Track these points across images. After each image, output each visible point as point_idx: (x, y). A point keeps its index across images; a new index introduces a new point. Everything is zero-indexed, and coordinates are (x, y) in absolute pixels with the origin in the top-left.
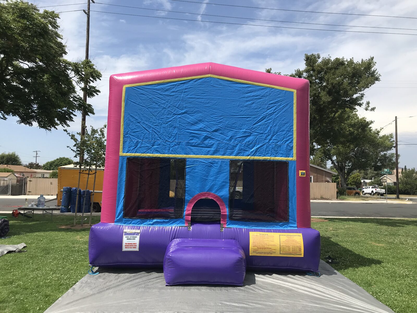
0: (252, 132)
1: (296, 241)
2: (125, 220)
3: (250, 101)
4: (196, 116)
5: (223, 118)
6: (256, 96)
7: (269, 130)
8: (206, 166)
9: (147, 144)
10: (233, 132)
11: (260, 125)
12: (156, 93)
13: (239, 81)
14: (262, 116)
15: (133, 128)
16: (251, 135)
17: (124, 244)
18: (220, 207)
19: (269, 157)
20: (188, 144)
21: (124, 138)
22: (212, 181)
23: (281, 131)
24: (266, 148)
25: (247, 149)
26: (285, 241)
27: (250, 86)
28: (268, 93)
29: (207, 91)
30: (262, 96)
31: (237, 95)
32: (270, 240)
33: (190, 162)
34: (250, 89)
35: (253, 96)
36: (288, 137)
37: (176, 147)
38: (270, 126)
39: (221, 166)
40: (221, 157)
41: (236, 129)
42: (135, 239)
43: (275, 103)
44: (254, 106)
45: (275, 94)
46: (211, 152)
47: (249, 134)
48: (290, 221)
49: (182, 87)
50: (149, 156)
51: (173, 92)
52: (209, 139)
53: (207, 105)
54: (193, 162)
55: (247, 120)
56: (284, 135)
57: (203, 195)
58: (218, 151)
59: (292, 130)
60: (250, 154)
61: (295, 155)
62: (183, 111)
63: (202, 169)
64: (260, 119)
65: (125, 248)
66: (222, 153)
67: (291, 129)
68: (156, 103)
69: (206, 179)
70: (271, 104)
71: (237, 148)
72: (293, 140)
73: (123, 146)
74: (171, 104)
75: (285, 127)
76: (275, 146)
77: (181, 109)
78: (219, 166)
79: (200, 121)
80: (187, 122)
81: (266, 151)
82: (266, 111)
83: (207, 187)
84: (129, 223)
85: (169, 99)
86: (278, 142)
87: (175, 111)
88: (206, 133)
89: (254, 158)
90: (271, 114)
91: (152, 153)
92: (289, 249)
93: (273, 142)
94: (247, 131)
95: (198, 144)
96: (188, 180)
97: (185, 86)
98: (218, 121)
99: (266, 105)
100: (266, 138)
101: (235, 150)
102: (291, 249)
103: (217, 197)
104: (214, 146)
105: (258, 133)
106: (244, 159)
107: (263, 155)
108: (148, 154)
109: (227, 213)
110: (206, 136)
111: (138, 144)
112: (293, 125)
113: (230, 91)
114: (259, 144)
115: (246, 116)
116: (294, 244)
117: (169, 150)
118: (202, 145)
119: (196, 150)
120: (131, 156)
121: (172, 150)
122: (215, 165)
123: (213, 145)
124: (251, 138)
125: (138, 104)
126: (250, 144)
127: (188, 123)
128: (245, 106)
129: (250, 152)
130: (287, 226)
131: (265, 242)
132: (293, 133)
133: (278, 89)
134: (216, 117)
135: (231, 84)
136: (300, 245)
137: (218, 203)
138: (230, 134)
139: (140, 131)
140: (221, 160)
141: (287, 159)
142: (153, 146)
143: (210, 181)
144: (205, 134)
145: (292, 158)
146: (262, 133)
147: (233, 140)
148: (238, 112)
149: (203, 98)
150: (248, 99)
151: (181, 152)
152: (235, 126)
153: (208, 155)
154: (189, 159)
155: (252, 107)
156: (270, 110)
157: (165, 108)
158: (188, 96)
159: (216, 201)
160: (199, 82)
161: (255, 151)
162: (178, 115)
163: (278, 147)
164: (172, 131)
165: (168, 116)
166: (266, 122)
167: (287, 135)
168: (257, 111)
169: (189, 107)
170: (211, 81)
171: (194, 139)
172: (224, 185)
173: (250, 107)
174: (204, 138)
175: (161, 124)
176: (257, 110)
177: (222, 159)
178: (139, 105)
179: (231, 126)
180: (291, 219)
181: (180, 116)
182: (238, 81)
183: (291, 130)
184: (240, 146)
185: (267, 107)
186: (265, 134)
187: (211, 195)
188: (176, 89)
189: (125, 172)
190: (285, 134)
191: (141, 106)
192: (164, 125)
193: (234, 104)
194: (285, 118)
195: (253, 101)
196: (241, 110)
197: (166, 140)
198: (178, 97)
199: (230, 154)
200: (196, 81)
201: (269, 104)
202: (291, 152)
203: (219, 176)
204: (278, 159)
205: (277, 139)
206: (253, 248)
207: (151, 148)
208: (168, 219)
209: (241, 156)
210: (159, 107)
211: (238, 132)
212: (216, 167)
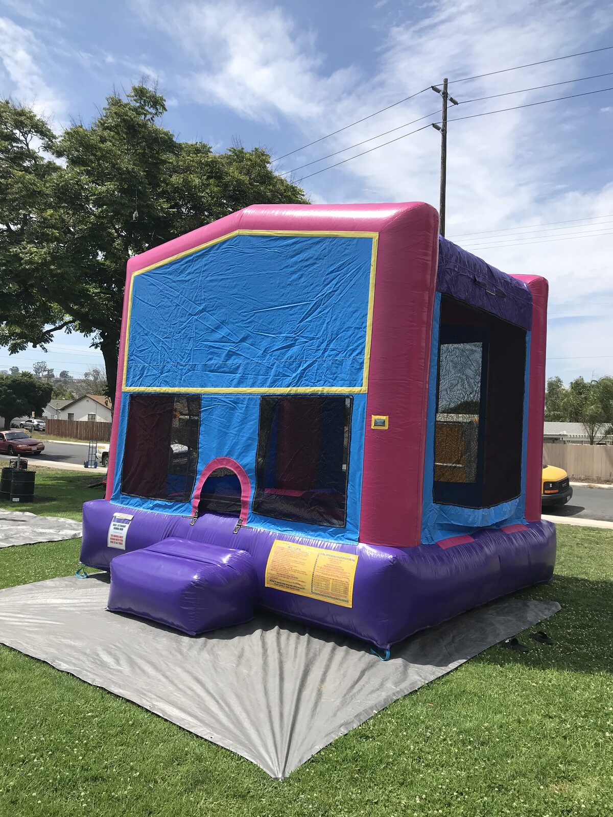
0: (298, 336)
1: (343, 570)
2: (122, 498)
3: (296, 272)
4: (217, 314)
5: (255, 313)
6: (306, 260)
7: (325, 330)
8: (227, 408)
9: (154, 371)
10: (269, 339)
11: (311, 321)
12: (168, 280)
13: (280, 234)
14: (315, 302)
15: (140, 345)
16: (296, 344)
17: (109, 537)
18: (242, 486)
19: (321, 388)
20: (206, 367)
21: (128, 361)
22: (233, 436)
23: (344, 331)
24: (318, 369)
25: (286, 371)
26: (323, 567)
27: (298, 241)
28: (327, 250)
29: (233, 263)
30: (316, 259)
31: (277, 263)
32: (300, 560)
33: (206, 401)
34: (297, 246)
35: (303, 260)
36: (356, 342)
37: (190, 374)
38: (326, 322)
39: (247, 407)
40: (249, 390)
41: (274, 334)
42: (122, 529)
43: (338, 269)
44: (302, 282)
45: (338, 249)
46: (235, 381)
47: (292, 341)
48: (349, 526)
49: (200, 263)
50: (156, 390)
51: (189, 274)
52: (233, 357)
53: (235, 291)
54: (210, 401)
55: (291, 312)
56: (348, 339)
57: (220, 461)
58: (245, 379)
59: (364, 325)
60: (291, 383)
61: (365, 381)
62: (201, 308)
63: (222, 413)
64: (311, 308)
65: (112, 542)
66: (251, 383)
67: (363, 323)
68: (168, 298)
69: (225, 432)
70: (332, 272)
71: (273, 372)
72: (364, 347)
73: (127, 375)
74: (186, 296)
75: (352, 319)
76: (332, 363)
77: (198, 303)
78: (244, 409)
79: (223, 322)
80: (206, 327)
81: (318, 374)
82: (321, 291)
83: (227, 447)
84: (126, 502)
85: (184, 288)
86: (337, 355)
87: (190, 308)
88: (230, 345)
89: (297, 390)
90: (329, 295)
91: (160, 386)
92: (327, 586)
93: (330, 356)
94: (289, 335)
95: (218, 367)
96: (202, 434)
97: (204, 259)
98: (247, 320)
99: (322, 276)
100: (318, 347)
101: (270, 376)
102: (330, 586)
103: (237, 467)
104: (240, 370)
105: (306, 338)
106: (282, 392)
107: (312, 383)
108: (155, 388)
109: (250, 500)
110: (229, 351)
111: (144, 371)
112: (367, 315)
113: (267, 257)
114: (306, 361)
115: (290, 304)
116: (338, 577)
117: (181, 380)
118: (223, 368)
119: (215, 379)
120: (134, 391)
121: (184, 380)
122: (240, 405)
123: (238, 367)
124: (295, 349)
125: (146, 303)
126: (293, 362)
127: (207, 330)
128: (288, 284)
129: (292, 378)
130: (342, 536)
131: (291, 564)
132: (366, 332)
133: (344, 236)
134: (245, 312)
135: (268, 243)
136: (347, 580)
137: (239, 479)
138: (264, 344)
139: (147, 349)
140: (248, 397)
141: (350, 391)
142: (162, 373)
143: (232, 436)
144: (229, 347)
145: (359, 388)
146: (313, 338)
147: (268, 355)
148: (277, 297)
149: (227, 278)
150: (292, 269)
151: (196, 383)
152: (273, 327)
153: (230, 387)
154: (205, 396)
155: (299, 284)
156: (329, 286)
157: (179, 305)
158: (208, 279)
159: (237, 475)
160: (223, 249)
161: (298, 376)
162: (194, 315)
163: (338, 364)
164: (186, 346)
165: (183, 319)
166: (320, 313)
167: (355, 337)
168: (308, 293)
169: (208, 298)
170: (239, 243)
171: (215, 358)
172: (249, 445)
173: (297, 284)
174: (227, 355)
175: (172, 334)
176: (307, 289)
177: (250, 394)
178: (148, 304)
179: (266, 328)
180: (350, 523)
181: (196, 317)
182: (278, 234)
183: (362, 327)
184: (278, 367)
185: (324, 281)
186: (318, 338)
187: (230, 464)
188: (193, 267)
189: (127, 418)
190: (350, 337)
191: (150, 305)
192: (177, 336)
193: (272, 284)
194: (353, 301)
195: (301, 273)
196: (282, 293)
197: (178, 363)
198: (195, 282)
199: (262, 385)
200: (219, 248)
201: (328, 274)
202: (360, 374)
203: (244, 428)
204: (336, 391)
205: (337, 349)
206: (271, 571)
207: (159, 377)
208: (171, 502)
209: (278, 387)
210: (171, 304)
211: (276, 340)
212: (241, 410)
